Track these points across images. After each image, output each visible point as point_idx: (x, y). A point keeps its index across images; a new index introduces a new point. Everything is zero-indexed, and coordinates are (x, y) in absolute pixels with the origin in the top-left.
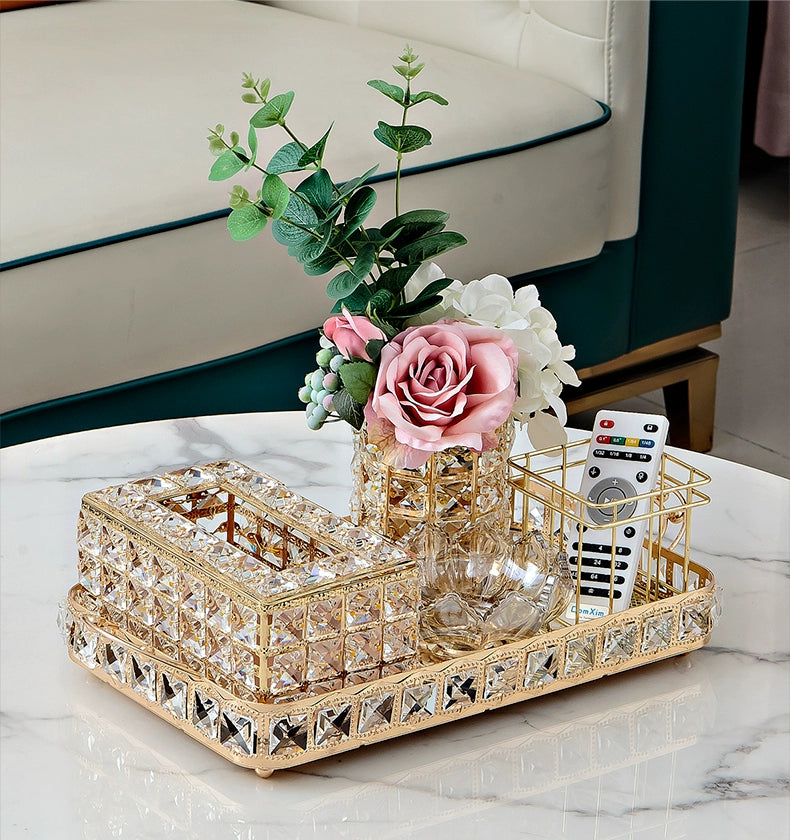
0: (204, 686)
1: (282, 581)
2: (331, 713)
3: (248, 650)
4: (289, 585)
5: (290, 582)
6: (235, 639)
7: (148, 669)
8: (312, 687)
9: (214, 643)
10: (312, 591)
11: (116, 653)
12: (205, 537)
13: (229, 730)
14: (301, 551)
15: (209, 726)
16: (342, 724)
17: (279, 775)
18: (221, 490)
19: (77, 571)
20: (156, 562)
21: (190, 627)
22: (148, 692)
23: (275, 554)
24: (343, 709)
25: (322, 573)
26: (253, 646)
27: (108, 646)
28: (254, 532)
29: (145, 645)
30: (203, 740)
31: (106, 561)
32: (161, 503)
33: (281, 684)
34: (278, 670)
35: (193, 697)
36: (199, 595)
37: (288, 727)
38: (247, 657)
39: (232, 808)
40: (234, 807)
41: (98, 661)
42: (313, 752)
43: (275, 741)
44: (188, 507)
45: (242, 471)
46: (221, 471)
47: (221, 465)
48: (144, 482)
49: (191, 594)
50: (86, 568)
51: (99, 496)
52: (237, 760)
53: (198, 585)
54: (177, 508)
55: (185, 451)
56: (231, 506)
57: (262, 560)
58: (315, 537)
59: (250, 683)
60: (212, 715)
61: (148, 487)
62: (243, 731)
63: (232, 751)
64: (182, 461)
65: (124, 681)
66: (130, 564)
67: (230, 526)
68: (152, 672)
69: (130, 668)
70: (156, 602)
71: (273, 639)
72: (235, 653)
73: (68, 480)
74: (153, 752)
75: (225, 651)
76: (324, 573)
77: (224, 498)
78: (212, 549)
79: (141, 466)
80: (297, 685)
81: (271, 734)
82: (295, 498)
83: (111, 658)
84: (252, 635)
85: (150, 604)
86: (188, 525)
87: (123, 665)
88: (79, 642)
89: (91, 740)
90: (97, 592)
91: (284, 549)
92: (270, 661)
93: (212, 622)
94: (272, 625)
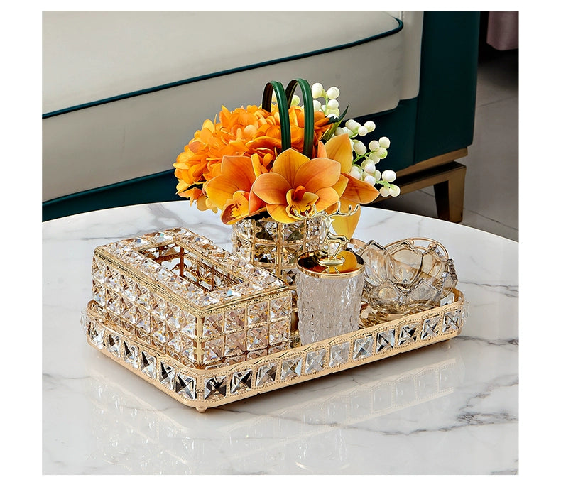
0: (165, 359)
1: (210, 298)
2: (240, 375)
3: (190, 338)
4: (214, 301)
5: (215, 298)
6: (183, 332)
7: (133, 349)
8: (228, 360)
9: (171, 334)
10: (228, 304)
11: (115, 340)
12: (166, 272)
13: (181, 385)
14: (222, 280)
15: (169, 382)
16: (246, 381)
17: (210, 411)
18: (176, 245)
19: (92, 292)
20: (137, 287)
21: (156, 324)
22: (134, 363)
23: (208, 282)
24: (247, 372)
25: (234, 293)
26: (193, 336)
27: (110, 336)
28: (195, 269)
29: (131, 335)
30: (166, 391)
31: (108, 286)
32: (141, 252)
33: (210, 358)
34: (207, 350)
35: (160, 366)
36: (162, 306)
37: (215, 383)
38: (190, 342)
39: (182, 430)
40: (184, 430)
41: (104, 345)
42: (230, 397)
43: (207, 392)
44: (157, 255)
45: (188, 234)
46: (176, 234)
47: (177, 230)
48: (131, 240)
49: (157, 306)
50: (97, 290)
51: (104, 248)
52: (185, 402)
53: (161, 300)
54: (150, 256)
55: (155, 222)
56: (181, 254)
57: (200, 286)
58: (230, 272)
59: (191, 357)
60: (171, 376)
61: (133, 243)
62: (189, 386)
63: (183, 398)
64: (153, 228)
65: (119, 356)
66: (122, 288)
67: (181, 266)
68: (136, 351)
69: (123, 349)
70: (138, 310)
71: (204, 332)
72: (183, 340)
73: (87, 239)
74: (136, 398)
75: (177, 339)
76: (235, 293)
77: (178, 250)
78: (170, 279)
79: (129, 231)
80: (219, 359)
81: (205, 387)
82: (218, 250)
83: (112, 343)
84: (192, 330)
85: (134, 311)
86: (156, 265)
87: (118, 347)
88: (93, 333)
89: (100, 391)
90: (103, 304)
91: (213, 280)
92: (203, 344)
93: (169, 322)
94: (204, 324)
